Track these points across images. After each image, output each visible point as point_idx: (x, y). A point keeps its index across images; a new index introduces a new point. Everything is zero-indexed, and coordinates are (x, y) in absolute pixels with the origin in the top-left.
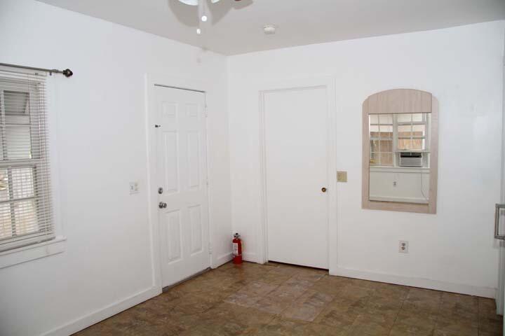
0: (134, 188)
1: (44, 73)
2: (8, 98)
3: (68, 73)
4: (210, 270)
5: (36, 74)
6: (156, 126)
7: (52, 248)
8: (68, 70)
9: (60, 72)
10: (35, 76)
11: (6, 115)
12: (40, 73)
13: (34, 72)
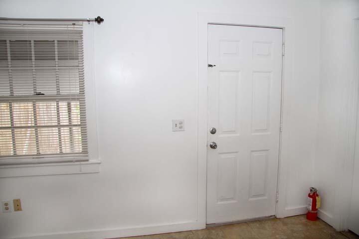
0: (178, 125)
1: (80, 23)
2: (61, 46)
3: (99, 20)
4: (274, 218)
5: (74, 24)
6: (210, 66)
7: (85, 168)
8: (99, 17)
9: (93, 21)
10: (73, 26)
11: (59, 59)
12: (76, 23)
13: (71, 23)
